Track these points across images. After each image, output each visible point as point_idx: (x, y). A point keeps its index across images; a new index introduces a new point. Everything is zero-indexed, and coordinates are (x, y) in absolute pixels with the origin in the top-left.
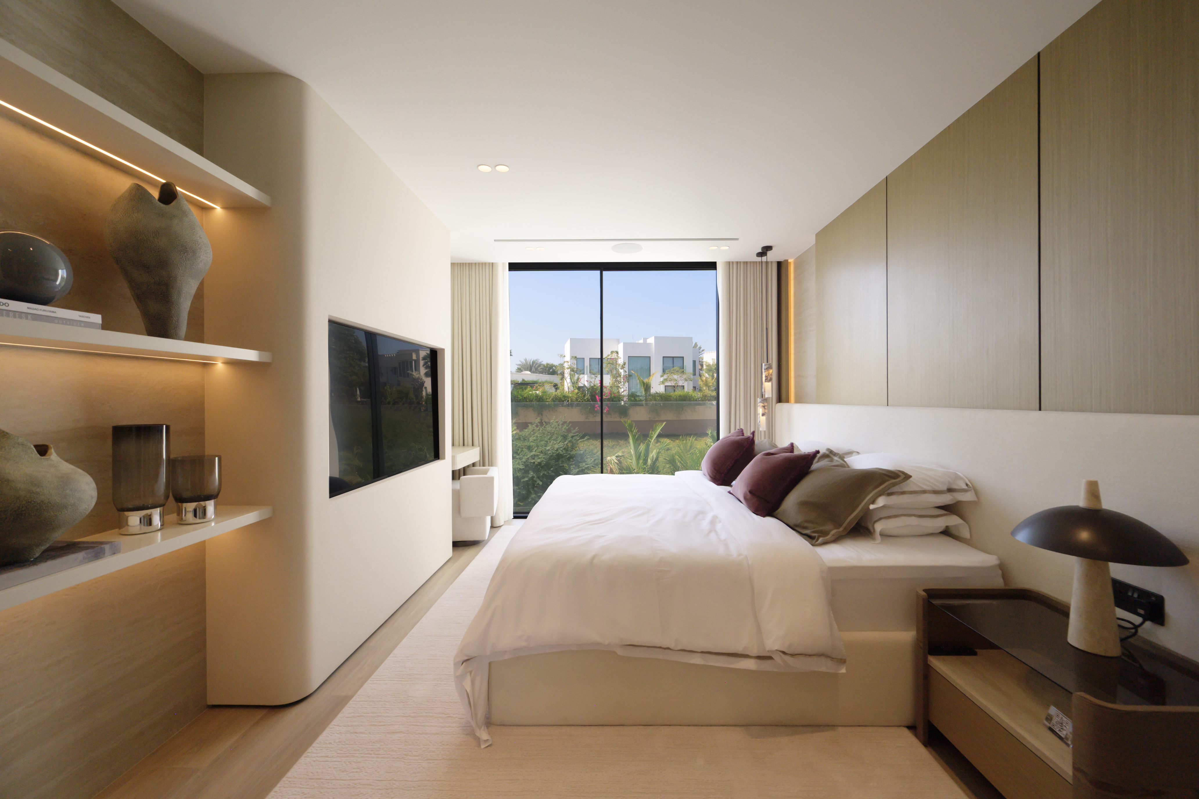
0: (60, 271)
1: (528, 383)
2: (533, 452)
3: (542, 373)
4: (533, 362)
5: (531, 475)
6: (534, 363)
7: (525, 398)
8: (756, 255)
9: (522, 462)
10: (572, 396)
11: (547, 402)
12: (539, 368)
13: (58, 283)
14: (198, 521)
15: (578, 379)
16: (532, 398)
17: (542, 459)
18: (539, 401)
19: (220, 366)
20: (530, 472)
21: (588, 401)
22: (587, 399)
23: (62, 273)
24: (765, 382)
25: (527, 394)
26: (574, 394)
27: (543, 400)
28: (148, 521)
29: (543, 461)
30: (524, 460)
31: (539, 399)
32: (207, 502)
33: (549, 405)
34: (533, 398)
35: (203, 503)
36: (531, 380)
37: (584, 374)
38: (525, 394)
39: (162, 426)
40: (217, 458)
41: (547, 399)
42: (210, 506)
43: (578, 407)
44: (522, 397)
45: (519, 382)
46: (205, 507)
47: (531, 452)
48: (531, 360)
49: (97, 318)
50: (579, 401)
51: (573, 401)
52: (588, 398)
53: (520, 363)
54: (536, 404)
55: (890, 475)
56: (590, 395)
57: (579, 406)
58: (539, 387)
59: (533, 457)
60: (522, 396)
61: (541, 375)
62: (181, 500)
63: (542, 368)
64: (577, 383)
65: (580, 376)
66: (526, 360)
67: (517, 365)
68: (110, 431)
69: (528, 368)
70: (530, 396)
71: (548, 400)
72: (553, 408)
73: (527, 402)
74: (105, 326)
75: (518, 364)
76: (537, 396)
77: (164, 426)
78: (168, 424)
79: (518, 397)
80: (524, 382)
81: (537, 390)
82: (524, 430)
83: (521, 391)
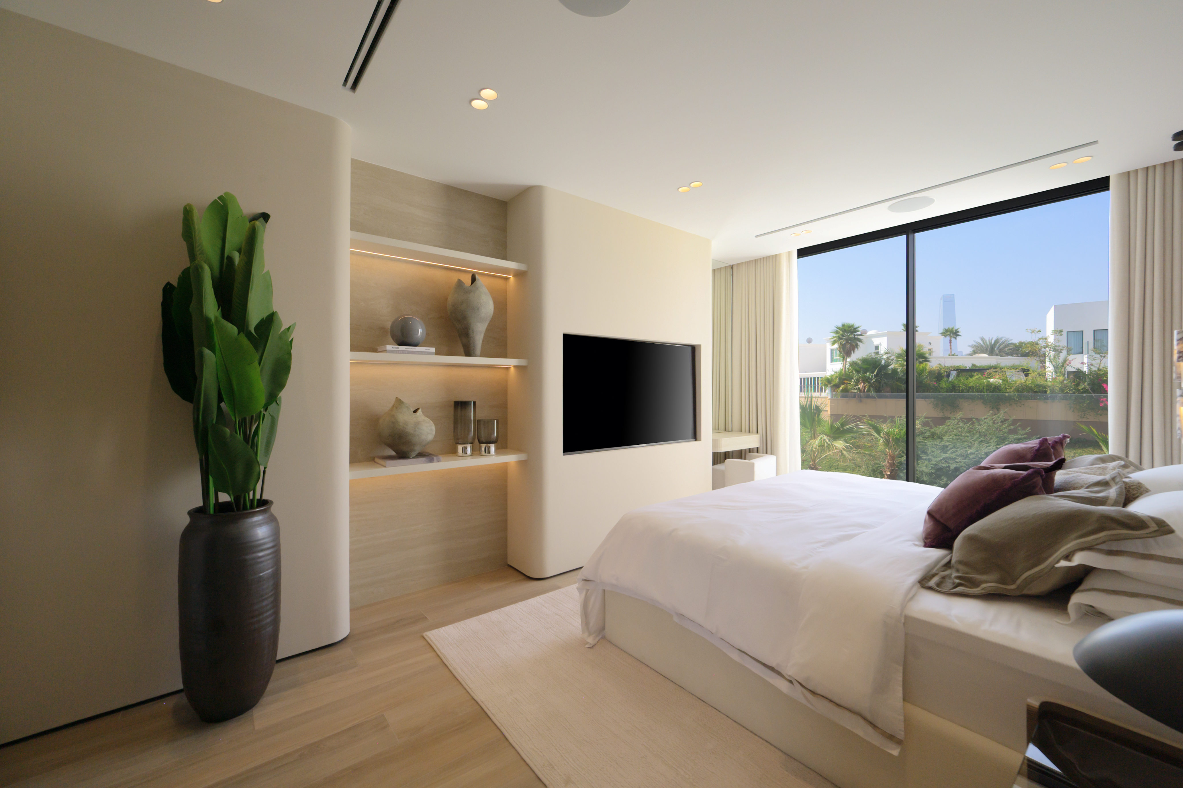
0: (419, 330)
1: (981, 368)
2: (947, 453)
3: (1012, 355)
4: (996, 342)
5: (943, 482)
6: (998, 343)
7: (970, 387)
8: (1172, 149)
9: (931, 464)
10: (1053, 385)
11: (1008, 393)
12: (1006, 349)
13: (419, 335)
14: (487, 454)
15: (1065, 361)
16: (981, 387)
17: (962, 464)
18: (993, 392)
19: (512, 369)
20: (943, 478)
21: (1085, 391)
22: (1082, 389)
23: (420, 331)
24: (1178, 361)
25: (973, 382)
26: (1057, 382)
27: (1000, 390)
28: (465, 450)
29: (962, 466)
30: (934, 462)
31: (995, 389)
32: (491, 445)
33: (1010, 397)
34: (983, 388)
35: (489, 445)
36: (987, 365)
37: (1082, 353)
38: (971, 383)
39: (471, 401)
40: (495, 421)
41: (1006, 388)
42: (493, 447)
43: (1064, 401)
44: (966, 387)
45: (968, 368)
46: (490, 447)
47: (946, 453)
48: (992, 340)
49: (433, 350)
50: (1067, 392)
51: (1055, 393)
52: (1084, 388)
53: (974, 343)
54: (988, 395)
55: (1129, 522)
56: (1089, 384)
57: (1066, 399)
58: (993, 374)
59: (946, 460)
60: (966, 385)
61: (1010, 357)
62: (480, 442)
63: (1011, 349)
64: (1063, 366)
65: (1068, 357)
66: (982, 339)
67: (969, 346)
68: (453, 403)
69: (987, 349)
70: (978, 385)
71: (1008, 391)
72: (1017, 401)
73: (974, 392)
74: (437, 353)
75: (971, 345)
76: (989, 385)
77: (472, 402)
78: (475, 400)
79: (959, 387)
80: (974, 368)
81: (989, 378)
82: (938, 426)
83: (964, 380)
